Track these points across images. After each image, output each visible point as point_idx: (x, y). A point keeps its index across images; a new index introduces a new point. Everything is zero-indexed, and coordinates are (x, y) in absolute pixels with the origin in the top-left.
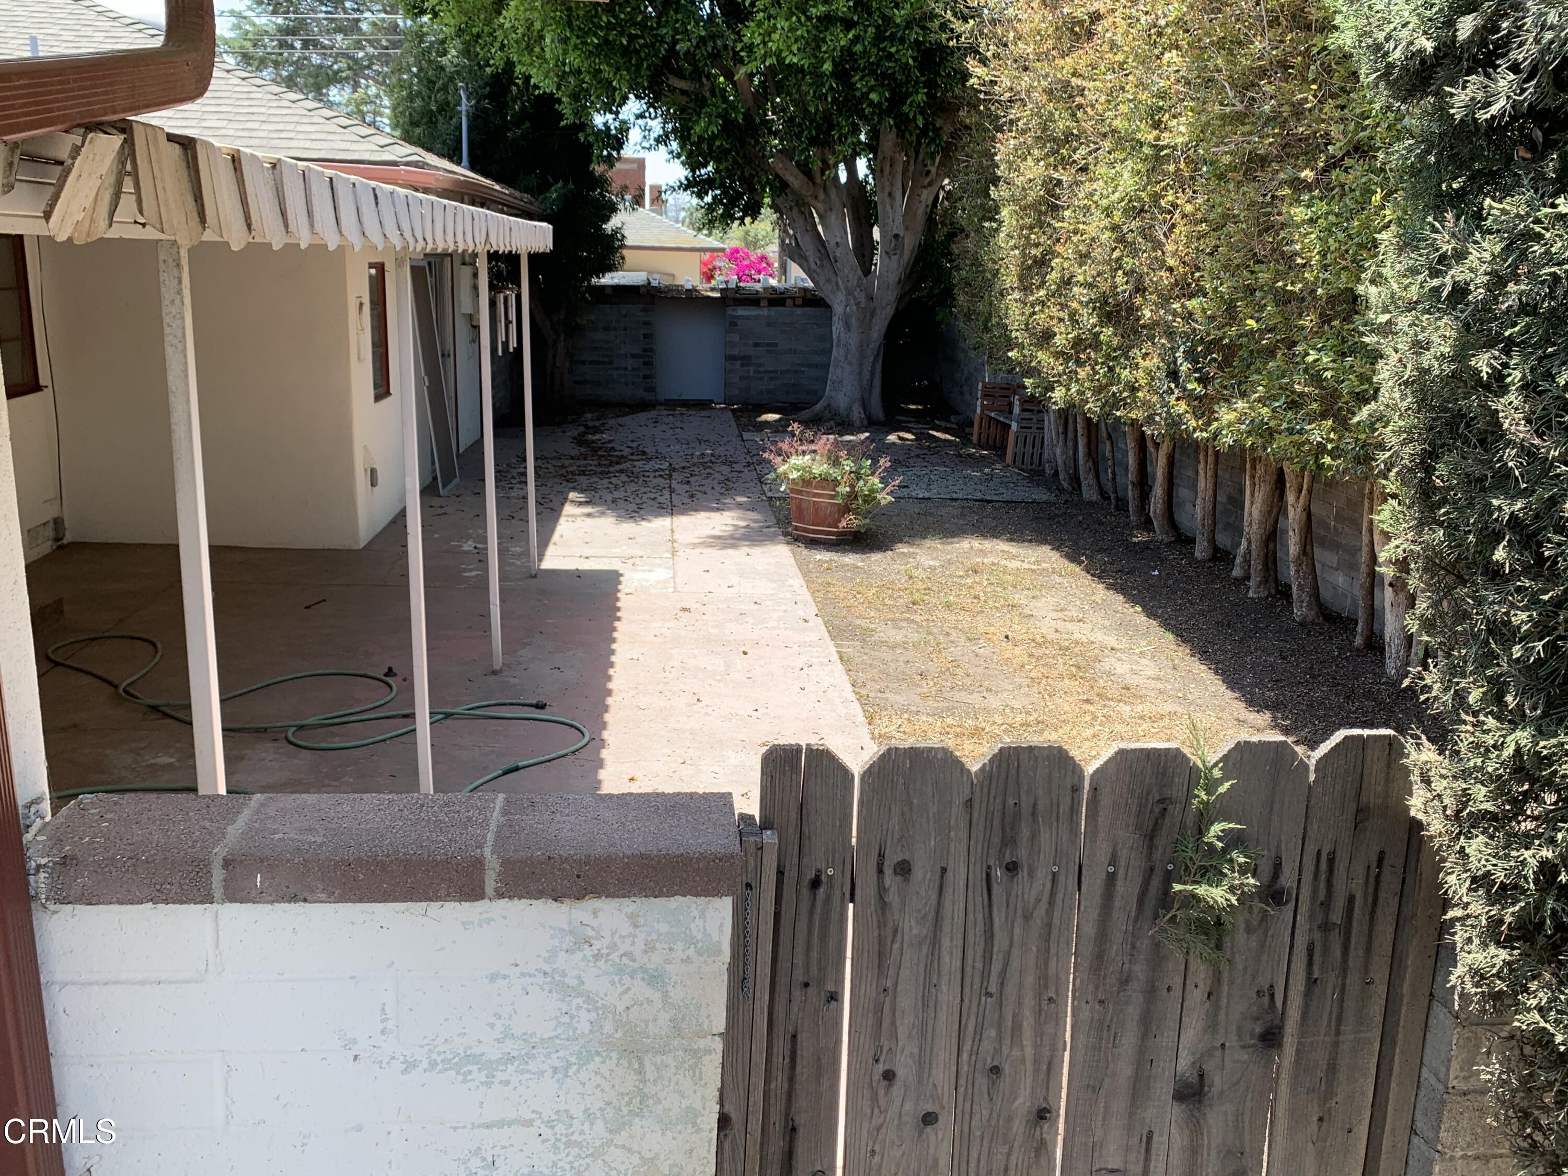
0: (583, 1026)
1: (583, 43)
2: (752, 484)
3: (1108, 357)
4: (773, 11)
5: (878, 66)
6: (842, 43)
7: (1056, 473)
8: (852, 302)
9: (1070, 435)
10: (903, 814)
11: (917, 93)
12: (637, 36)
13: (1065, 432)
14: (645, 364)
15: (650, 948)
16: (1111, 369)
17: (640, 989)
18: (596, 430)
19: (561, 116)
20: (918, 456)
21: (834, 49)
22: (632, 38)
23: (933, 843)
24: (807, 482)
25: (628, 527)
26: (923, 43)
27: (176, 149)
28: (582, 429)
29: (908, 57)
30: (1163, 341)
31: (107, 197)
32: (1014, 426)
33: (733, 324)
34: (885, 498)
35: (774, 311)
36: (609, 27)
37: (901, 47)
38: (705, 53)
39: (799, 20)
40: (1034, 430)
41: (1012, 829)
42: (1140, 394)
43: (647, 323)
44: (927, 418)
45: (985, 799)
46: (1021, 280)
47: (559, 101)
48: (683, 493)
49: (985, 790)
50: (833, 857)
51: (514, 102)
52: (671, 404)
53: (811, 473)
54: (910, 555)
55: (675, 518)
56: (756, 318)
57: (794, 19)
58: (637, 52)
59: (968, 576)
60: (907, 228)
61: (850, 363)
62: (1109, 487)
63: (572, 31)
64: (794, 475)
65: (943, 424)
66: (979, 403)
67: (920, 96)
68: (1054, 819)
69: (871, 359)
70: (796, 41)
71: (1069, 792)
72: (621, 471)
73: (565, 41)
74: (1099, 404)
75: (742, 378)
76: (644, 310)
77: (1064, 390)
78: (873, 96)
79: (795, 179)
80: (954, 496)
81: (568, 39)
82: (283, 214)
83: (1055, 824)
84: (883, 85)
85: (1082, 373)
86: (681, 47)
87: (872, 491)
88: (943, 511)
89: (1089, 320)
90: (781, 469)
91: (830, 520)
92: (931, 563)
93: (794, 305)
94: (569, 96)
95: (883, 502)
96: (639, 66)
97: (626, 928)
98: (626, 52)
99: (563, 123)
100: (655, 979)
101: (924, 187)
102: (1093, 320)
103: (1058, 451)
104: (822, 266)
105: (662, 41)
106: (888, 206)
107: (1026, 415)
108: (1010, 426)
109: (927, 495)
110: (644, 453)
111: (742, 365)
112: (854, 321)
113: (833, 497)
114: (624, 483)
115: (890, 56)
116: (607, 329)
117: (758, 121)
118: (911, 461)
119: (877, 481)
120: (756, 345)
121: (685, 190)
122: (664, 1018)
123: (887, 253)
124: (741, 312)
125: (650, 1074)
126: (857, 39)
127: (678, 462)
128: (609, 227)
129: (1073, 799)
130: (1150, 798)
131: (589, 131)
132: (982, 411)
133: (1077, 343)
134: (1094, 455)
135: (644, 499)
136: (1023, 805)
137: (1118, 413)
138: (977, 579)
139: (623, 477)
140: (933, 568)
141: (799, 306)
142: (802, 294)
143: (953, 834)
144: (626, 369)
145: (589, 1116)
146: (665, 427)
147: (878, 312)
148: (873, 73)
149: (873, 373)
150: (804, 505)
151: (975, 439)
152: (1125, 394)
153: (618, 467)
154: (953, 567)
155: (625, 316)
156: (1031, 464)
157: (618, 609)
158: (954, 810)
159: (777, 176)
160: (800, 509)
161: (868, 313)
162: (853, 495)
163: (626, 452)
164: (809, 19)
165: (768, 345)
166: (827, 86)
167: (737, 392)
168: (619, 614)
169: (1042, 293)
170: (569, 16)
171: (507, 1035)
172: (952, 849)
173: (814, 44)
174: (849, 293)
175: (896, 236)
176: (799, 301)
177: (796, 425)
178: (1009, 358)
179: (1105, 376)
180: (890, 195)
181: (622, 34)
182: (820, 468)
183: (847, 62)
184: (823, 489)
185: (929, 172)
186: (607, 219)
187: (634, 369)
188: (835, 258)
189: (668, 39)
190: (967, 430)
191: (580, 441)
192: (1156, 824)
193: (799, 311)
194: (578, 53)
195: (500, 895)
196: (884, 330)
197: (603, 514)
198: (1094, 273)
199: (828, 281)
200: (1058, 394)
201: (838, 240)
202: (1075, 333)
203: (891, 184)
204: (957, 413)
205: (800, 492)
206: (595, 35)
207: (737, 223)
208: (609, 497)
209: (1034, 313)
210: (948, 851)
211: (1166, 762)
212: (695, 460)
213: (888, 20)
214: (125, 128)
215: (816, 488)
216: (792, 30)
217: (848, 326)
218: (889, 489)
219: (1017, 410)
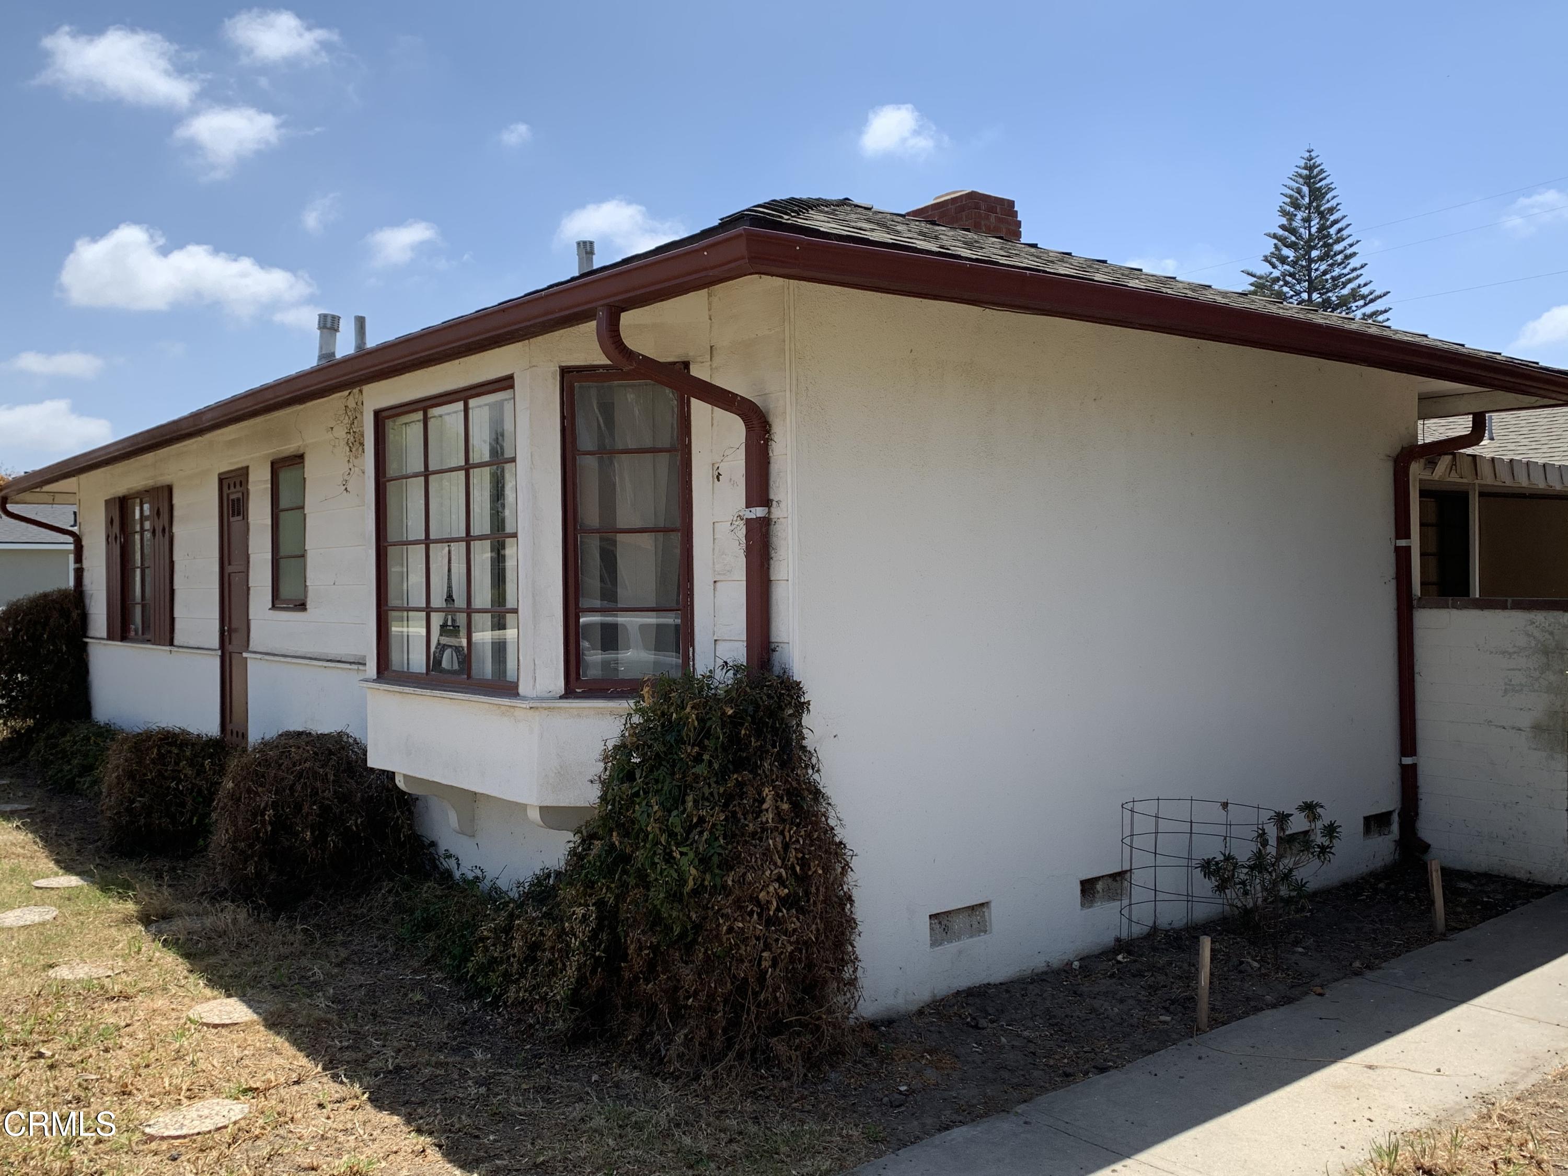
0: (1533, 645)
15: (1550, 625)
17: (1547, 636)
27: (1471, 458)
31: (1448, 470)
82: (1529, 475)
97: (1543, 620)
100: (1551, 633)
122: (1554, 644)
125: (1550, 659)
145: (1535, 669)
171: (1515, 646)
195: (1512, 609)
214: (1454, 455)
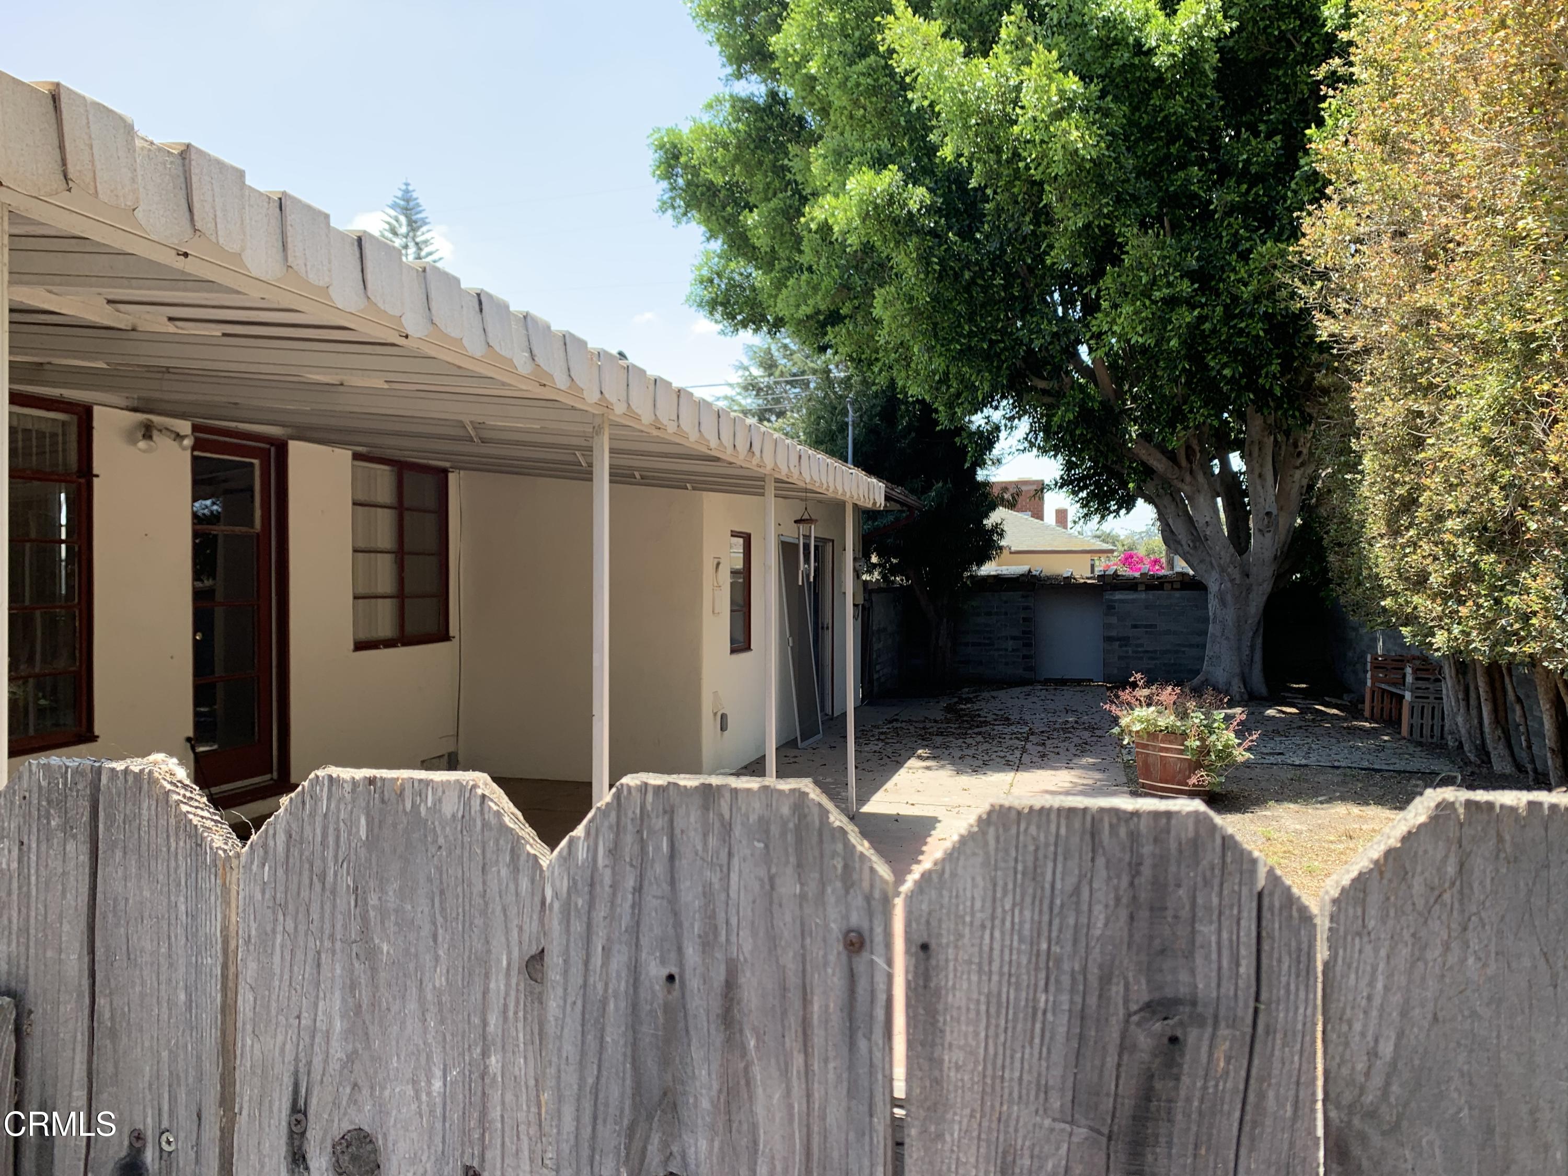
1: (948, 350)
2: (1111, 748)
3: (1493, 588)
4: (1118, 301)
5: (1230, 343)
6: (1188, 320)
7: (1461, 746)
8: (1226, 578)
9: (1473, 702)
10: (353, 986)
11: (1271, 364)
12: (998, 342)
13: (1467, 698)
14: (1025, 645)
16: (1498, 601)
18: (968, 700)
19: (936, 423)
20: (1300, 727)
21: (1180, 327)
22: (992, 343)
23: (437, 1085)
24: (1153, 734)
25: (966, 780)
26: (1273, 315)
28: (956, 700)
29: (1259, 329)
30: (1555, 552)
32: (1408, 696)
33: (1110, 608)
34: (1241, 755)
35: (1151, 595)
36: (971, 334)
37: (1250, 321)
38: (1058, 348)
39: (1144, 305)
40: (1432, 699)
41: (665, 1062)
42: (1534, 621)
43: (1026, 608)
44: (1316, 694)
45: (577, 957)
46: (1388, 525)
47: (936, 411)
48: (1035, 753)
49: (578, 927)
50: (173, 1099)
51: (903, 417)
52: (1047, 682)
53: (1156, 726)
54: (1273, 818)
55: (1019, 774)
56: (1133, 601)
57: (1138, 303)
58: (998, 355)
59: (1340, 841)
60: (1281, 509)
61: (1227, 638)
62: (1523, 756)
63: (937, 340)
64: (1137, 727)
65: (1334, 701)
66: (1369, 675)
67: (1273, 367)
68: (792, 1042)
69: (1251, 634)
70: (1141, 322)
71: (837, 948)
72: (979, 733)
73: (930, 349)
74: (1488, 643)
75: (1120, 658)
76: (1023, 597)
77: (1446, 634)
78: (1227, 372)
79: (1158, 463)
80: (1336, 764)
81: (934, 347)
83: (798, 1060)
84: (1235, 361)
85: (1464, 611)
86: (1036, 346)
87: (1226, 746)
88: (1321, 778)
89: (1466, 549)
90: (1124, 722)
91: (1179, 777)
92: (1298, 827)
93: (1173, 589)
94: (945, 405)
95: (1240, 759)
96: (999, 368)
98: (988, 356)
99: (938, 428)
101: (1297, 468)
102: (1471, 549)
103: (1460, 720)
104: (1195, 548)
105: (1021, 344)
106: (1259, 488)
107: (1421, 684)
108: (1403, 697)
109: (1304, 762)
110: (1008, 719)
111: (1120, 646)
112: (1229, 598)
113: (1181, 752)
114: (978, 743)
115: (1241, 332)
116: (989, 614)
117: (1117, 410)
118: (1292, 732)
119: (1232, 735)
120: (1135, 626)
121: (1061, 487)
123: (1260, 530)
124: (1118, 596)
126: (1202, 319)
127: (1039, 727)
128: (988, 522)
129: (852, 978)
130: (1116, 990)
131: (964, 434)
132: (1373, 683)
133: (1457, 580)
134: (1503, 722)
135: (993, 757)
136: (694, 983)
137: (1511, 650)
138: (1352, 845)
139: (979, 738)
140: (1299, 833)
141: (1177, 589)
142: (1180, 578)
143: (494, 1061)
144: (1006, 650)
146: (1035, 699)
147: (1255, 587)
148: (1225, 351)
149: (1252, 648)
150: (1150, 760)
151: (1367, 713)
152: (1517, 626)
153: (976, 730)
154: (1323, 833)
155: (1006, 602)
156: (1432, 737)
157: (922, 853)
158: (497, 984)
159: (1143, 464)
160: (1146, 765)
161: (1244, 591)
162: (1204, 750)
163: (990, 718)
164: (1154, 302)
165: (1146, 626)
166: (1180, 367)
167: (1116, 671)
168: (921, 858)
169: (1412, 532)
170: (934, 329)
172: (495, 1113)
173: (1159, 324)
174: (1223, 570)
175: (1268, 514)
176: (1177, 586)
177: (1139, 676)
178: (1384, 608)
179: (1490, 609)
180: (1260, 476)
181: (983, 340)
182: (1167, 720)
183: (1199, 344)
184: (1171, 742)
185: (1300, 454)
186: (987, 516)
187: (1013, 650)
188: (1205, 536)
189: (1026, 340)
190: (1360, 706)
191: (949, 709)
192: (1147, 1095)
193: (1177, 594)
194: (942, 358)
196: (1262, 605)
197: (943, 767)
198: (1467, 498)
199: (1202, 561)
200: (1440, 639)
201: (1208, 519)
202: (1453, 568)
203: (1261, 466)
204: (1350, 691)
205: (1145, 746)
206: (958, 342)
207: (1112, 515)
208: (959, 754)
209: (1406, 555)
210: (484, 1113)
211: (1161, 861)
212: (1057, 726)
213: (1235, 299)
215: (1163, 741)
216: (1136, 313)
217: (1223, 603)
218: (1247, 744)
219: (1409, 679)
